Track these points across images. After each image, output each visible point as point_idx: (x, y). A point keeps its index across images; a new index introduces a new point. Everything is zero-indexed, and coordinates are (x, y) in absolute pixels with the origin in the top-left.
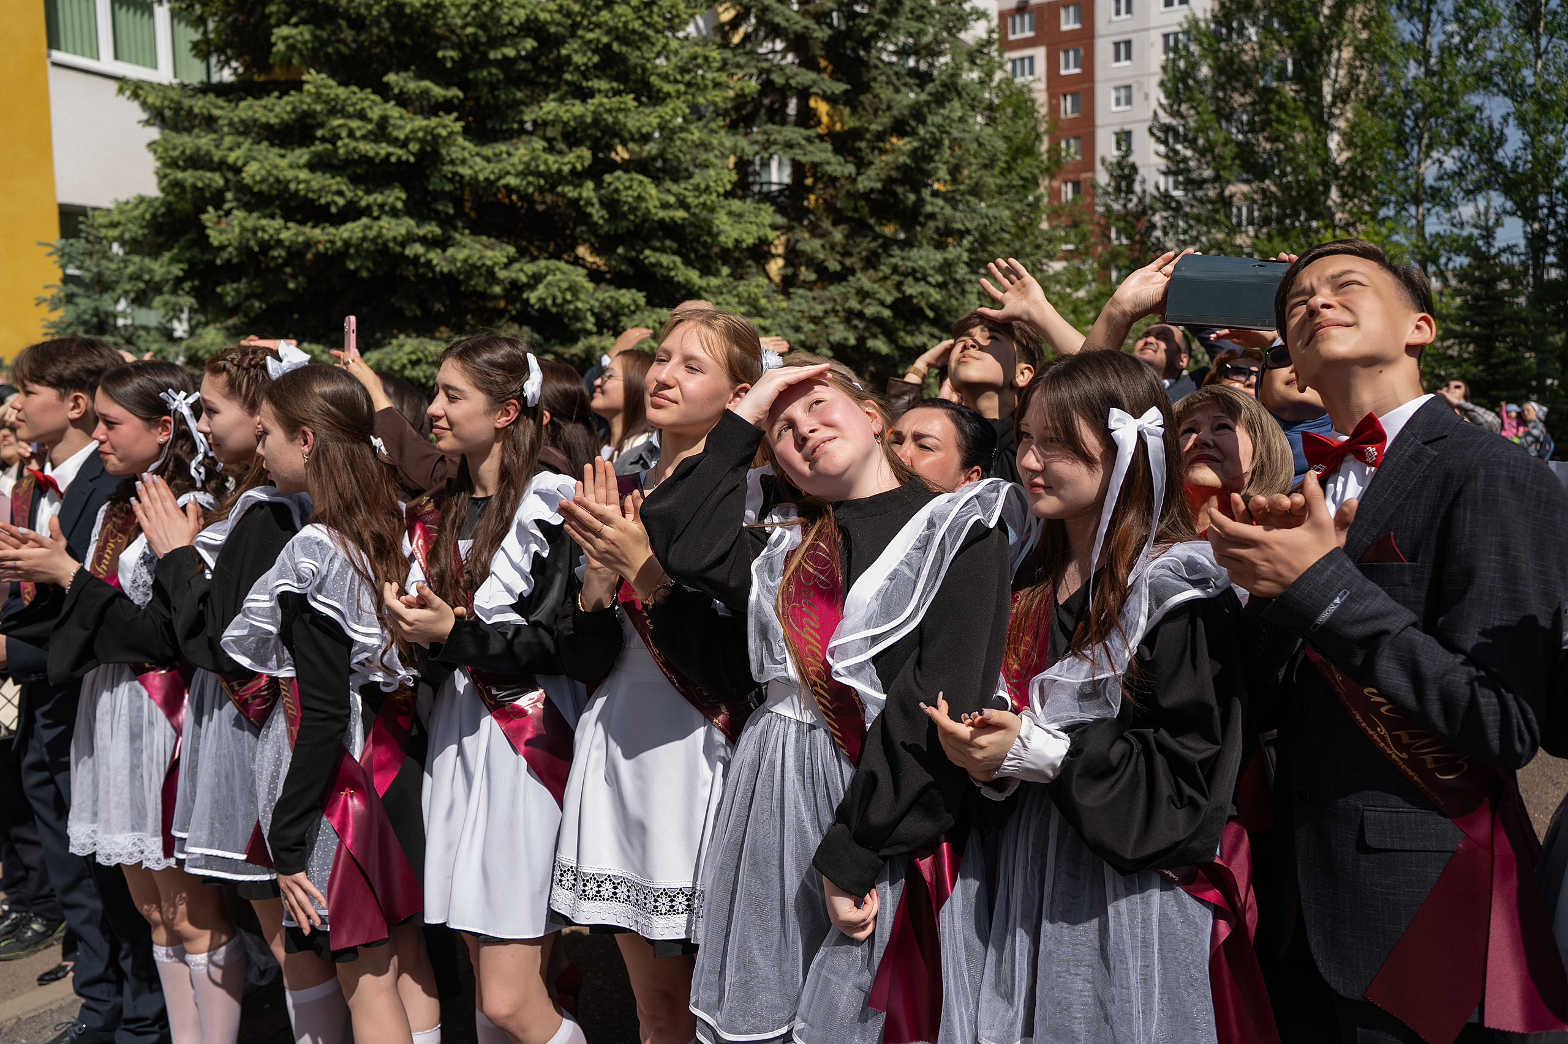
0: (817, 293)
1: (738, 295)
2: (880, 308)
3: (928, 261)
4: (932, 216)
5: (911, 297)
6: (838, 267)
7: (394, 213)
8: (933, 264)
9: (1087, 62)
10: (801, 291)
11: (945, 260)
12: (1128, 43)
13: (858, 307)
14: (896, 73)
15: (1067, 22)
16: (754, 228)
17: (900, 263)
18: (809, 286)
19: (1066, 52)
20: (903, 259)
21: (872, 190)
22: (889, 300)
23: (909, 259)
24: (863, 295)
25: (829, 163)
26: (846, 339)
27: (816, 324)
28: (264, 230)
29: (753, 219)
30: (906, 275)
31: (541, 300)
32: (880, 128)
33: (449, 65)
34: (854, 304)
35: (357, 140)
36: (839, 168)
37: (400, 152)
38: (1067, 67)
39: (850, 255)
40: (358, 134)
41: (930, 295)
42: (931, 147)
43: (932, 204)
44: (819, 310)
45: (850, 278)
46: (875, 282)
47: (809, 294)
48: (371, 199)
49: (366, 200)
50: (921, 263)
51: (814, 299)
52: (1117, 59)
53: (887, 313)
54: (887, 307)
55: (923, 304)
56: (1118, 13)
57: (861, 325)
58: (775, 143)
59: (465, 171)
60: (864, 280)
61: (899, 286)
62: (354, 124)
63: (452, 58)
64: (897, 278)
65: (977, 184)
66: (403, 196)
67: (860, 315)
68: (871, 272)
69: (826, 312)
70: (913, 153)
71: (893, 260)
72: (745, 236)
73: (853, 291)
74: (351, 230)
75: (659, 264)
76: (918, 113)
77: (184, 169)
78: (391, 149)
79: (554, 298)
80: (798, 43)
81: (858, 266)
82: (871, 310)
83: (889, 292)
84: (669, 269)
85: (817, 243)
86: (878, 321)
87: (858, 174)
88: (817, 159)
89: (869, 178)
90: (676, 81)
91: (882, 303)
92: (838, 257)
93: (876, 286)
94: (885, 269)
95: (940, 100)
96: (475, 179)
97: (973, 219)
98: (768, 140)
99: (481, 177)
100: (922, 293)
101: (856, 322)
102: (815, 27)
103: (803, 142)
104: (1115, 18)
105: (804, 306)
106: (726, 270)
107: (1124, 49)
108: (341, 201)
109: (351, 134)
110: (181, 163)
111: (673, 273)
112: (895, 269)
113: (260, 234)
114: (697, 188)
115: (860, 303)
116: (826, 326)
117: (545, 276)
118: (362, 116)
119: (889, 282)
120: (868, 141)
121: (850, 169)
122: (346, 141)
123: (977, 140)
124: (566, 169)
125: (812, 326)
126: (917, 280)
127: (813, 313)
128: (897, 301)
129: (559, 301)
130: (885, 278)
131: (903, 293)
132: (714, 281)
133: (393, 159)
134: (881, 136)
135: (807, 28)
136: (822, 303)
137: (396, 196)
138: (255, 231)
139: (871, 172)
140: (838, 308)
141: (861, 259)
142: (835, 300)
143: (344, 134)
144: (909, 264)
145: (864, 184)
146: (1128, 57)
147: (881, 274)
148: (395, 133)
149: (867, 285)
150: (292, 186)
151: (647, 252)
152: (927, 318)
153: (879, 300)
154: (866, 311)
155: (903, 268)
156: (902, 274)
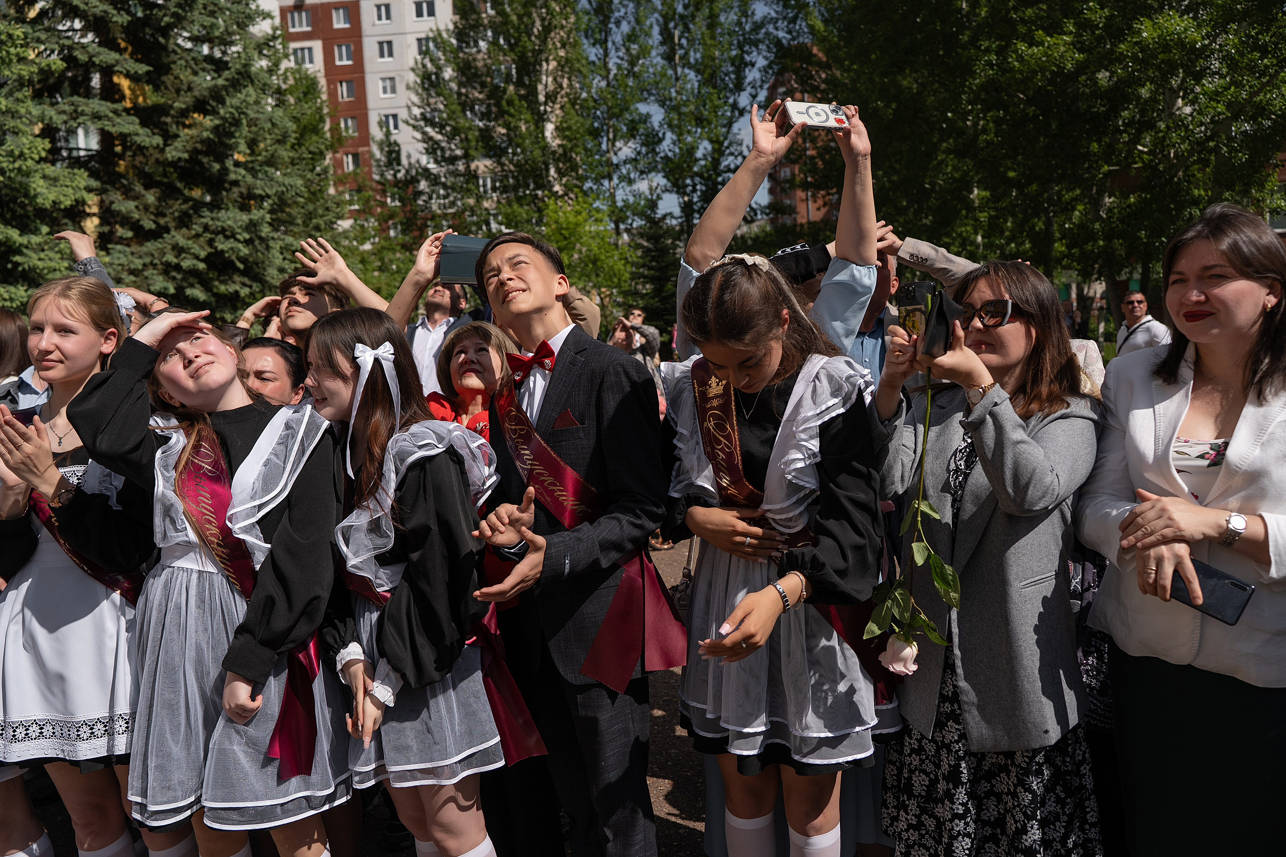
0: (135, 248)
1: (60, 252)
2: (195, 262)
3: (235, 221)
4: (236, 183)
5: (222, 251)
6: (153, 226)
8: (240, 223)
9: (357, 55)
10: (119, 247)
11: (251, 220)
12: (390, 43)
13: (175, 261)
14: (194, 59)
15: (338, 22)
16: (71, 191)
17: (210, 223)
18: (126, 242)
19: (340, 46)
20: (212, 219)
21: (180, 159)
22: (203, 254)
23: (218, 219)
24: (179, 250)
25: (137, 135)
26: (166, 289)
27: (136, 276)
29: (68, 183)
30: (216, 233)
32: (183, 106)
34: (170, 258)
36: (147, 139)
38: (341, 59)
39: (164, 215)
41: (239, 250)
42: (231, 124)
43: (235, 173)
44: (138, 263)
45: (165, 235)
46: (189, 239)
47: (127, 249)
50: (229, 223)
51: (132, 253)
52: (382, 55)
53: (202, 266)
54: (201, 260)
55: (234, 258)
56: (380, 18)
57: (179, 276)
58: (83, 114)
60: (179, 237)
61: (211, 242)
64: (208, 235)
65: (272, 156)
67: (178, 267)
68: (184, 230)
69: (145, 265)
70: (215, 129)
71: (203, 220)
72: (62, 198)
73: (169, 247)
76: (217, 95)
80: (97, 24)
81: (172, 225)
82: (187, 263)
83: (202, 247)
85: (131, 205)
86: (193, 272)
87: (166, 145)
88: (125, 131)
89: (176, 149)
91: (197, 257)
92: (152, 217)
93: (190, 242)
94: (197, 228)
95: (235, 85)
97: (272, 186)
98: (76, 111)
100: (232, 249)
101: (174, 274)
102: (115, 12)
103: (111, 115)
104: (377, 22)
105: (123, 260)
106: (45, 229)
107: (386, 48)
112: (206, 228)
114: (10, 154)
115: (176, 257)
116: (146, 278)
119: (202, 239)
120: (173, 117)
121: (158, 140)
123: (271, 120)
125: (132, 278)
126: (227, 237)
127: (132, 266)
128: (210, 255)
130: (197, 236)
131: (216, 248)
132: (35, 239)
134: (184, 113)
135: (105, 12)
136: (140, 257)
139: (178, 144)
140: (156, 261)
141: (174, 219)
142: (152, 255)
144: (219, 224)
145: (171, 153)
146: (391, 54)
147: (193, 232)
149: (182, 242)
152: (238, 269)
153: (194, 254)
154: (182, 264)
155: (213, 227)
156: (213, 232)
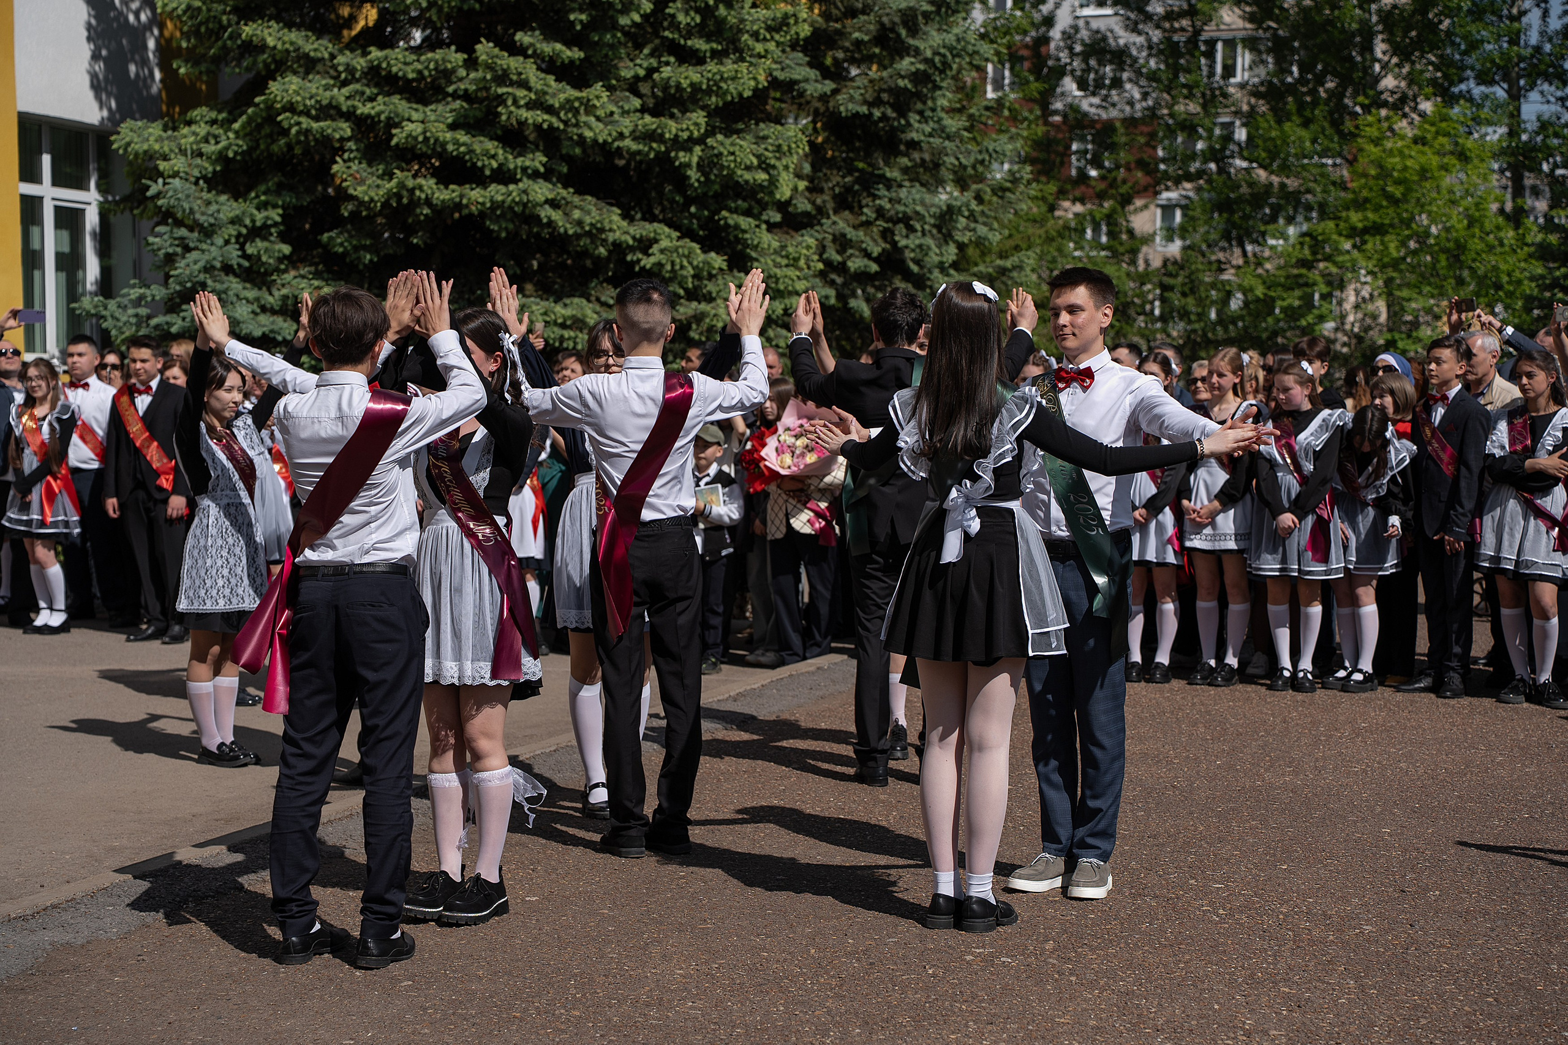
2: (866, 261)
4: (914, 145)
6: (809, 207)
7: (535, 175)
8: (933, 210)
13: (839, 258)
17: (888, 206)
20: (890, 200)
21: (856, 113)
22: (876, 251)
23: (899, 201)
24: (842, 243)
25: (806, 80)
28: (421, 188)
30: (896, 221)
31: (660, 265)
33: (578, 27)
35: (519, 107)
37: (554, 120)
39: (821, 191)
40: (522, 102)
45: (824, 221)
46: (856, 227)
48: (520, 161)
49: (515, 162)
50: (914, 207)
53: (874, 267)
54: (876, 260)
57: (839, 280)
59: (588, 134)
60: (841, 223)
62: (521, 93)
63: (581, 21)
64: (884, 224)
66: (545, 159)
67: (842, 268)
68: (849, 214)
71: (877, 202)
73: (830, 237)
74: (496, 192)
75: (737, 227)
77: (317, 119)
78: (546, 117)
79: (673, 264)
81: (830, 206)
82: (856, 264)
83: (875, 242)
84: (744, 232)
86: (863, 277)
88: (796, 77)
89: (851, 98)
90: (765, 39)
91: (867, 255)
93: (861, 233)
94: (869, 213)
96: (595, 141)
99: (601, 141)
101: (833, 276)
108: (495, 165)
109: (515, 102)
110: (313, 112)
111: (747, 236)
112: (880, 212)
113: (418, 193)
115: (841, 253)
117: (656, 241)
118: (524, 85)
119: (875, 230)
121: (828, 86)
122: (512, 108)
124: (685, 135)
126: (912, 229)
129: (677, 267)
130: (868, 224)
133: (545, 126)
137: (537, 160)
138: (412, 191)
141: (835, 197)
143: (510, 102)
144: (901, 208)
147: (863, 218)
148: (551, 102)
150: (450, 147)
151: (724, 213)
153: (865, 250)
154: (850, 264)
155: (892, 212)
156: (889, 220)
